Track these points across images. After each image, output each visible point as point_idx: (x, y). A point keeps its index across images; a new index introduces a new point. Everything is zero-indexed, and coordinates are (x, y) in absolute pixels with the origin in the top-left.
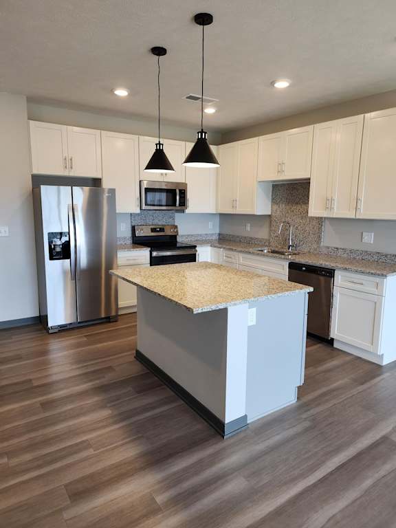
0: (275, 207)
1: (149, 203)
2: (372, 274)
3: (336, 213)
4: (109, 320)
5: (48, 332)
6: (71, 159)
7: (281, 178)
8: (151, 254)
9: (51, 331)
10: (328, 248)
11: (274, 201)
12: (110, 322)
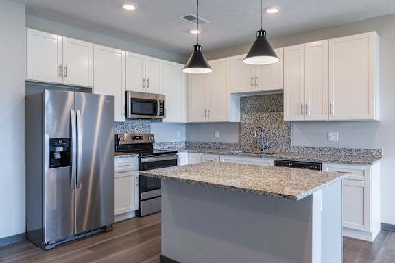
0: (244, 116)
1: (134, 112)
2: (359, 163)
3: (311, 116)
4: (105, 230)
5: (44, 249)
6: (66, 68)
7: (253, 90)
8: (140, 160)
9: (47, 248)
10: (298, 147)
11: (242, 110)
12: (105, 232)
